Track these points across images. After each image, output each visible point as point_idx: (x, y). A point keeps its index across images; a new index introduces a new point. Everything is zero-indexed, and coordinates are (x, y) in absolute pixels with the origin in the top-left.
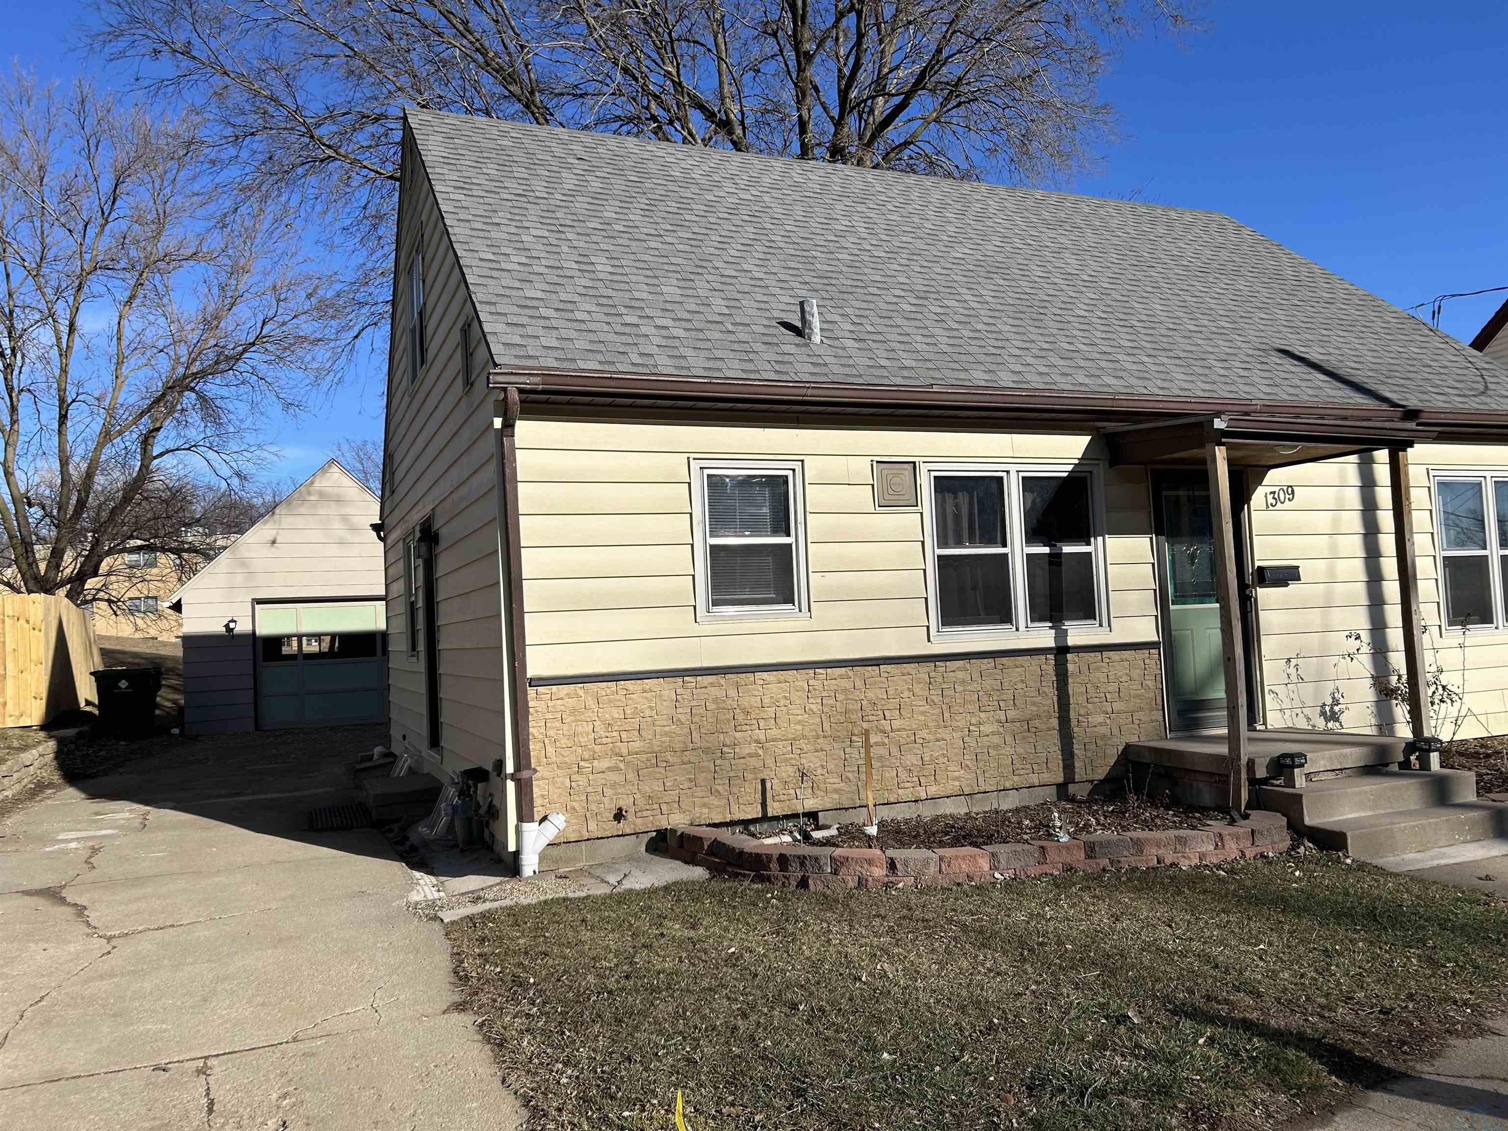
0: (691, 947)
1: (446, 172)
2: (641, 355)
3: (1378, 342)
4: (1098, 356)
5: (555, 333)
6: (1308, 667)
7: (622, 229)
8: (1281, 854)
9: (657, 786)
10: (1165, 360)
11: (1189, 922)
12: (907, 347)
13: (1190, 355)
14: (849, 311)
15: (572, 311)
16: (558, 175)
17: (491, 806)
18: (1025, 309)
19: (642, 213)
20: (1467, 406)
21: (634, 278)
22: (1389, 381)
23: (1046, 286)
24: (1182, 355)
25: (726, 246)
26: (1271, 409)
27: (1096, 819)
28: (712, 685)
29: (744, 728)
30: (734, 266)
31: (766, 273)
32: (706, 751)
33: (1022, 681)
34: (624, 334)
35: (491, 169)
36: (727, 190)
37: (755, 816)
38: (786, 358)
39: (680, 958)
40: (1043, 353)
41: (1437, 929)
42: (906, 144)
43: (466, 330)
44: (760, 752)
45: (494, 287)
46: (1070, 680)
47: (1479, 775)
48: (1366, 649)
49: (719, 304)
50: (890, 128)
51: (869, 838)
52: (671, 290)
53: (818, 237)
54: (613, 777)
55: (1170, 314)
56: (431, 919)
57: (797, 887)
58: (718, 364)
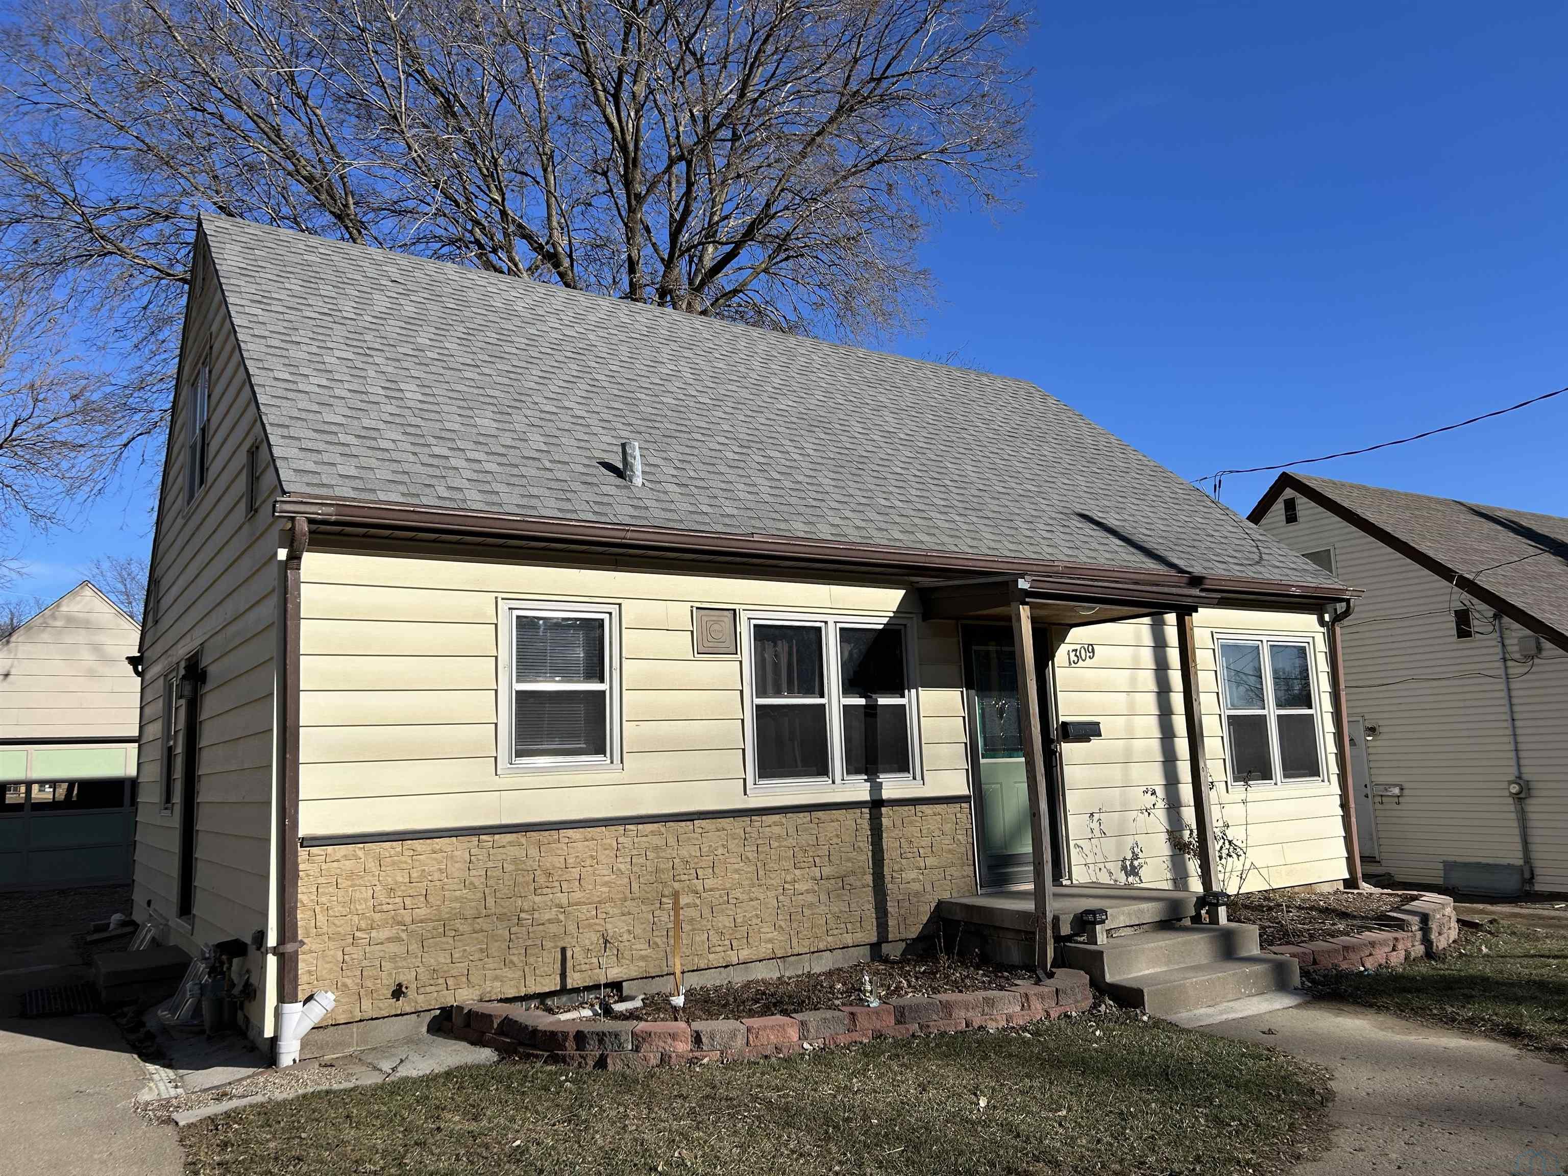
0: (470, 1142)
1: (243, 283)
2: (449, 488)
3: (1167, 511)
4: (912, 513)
5: (354, 461)
6: (1110, 821)
7: (437, 356)
8: (1083, 1013)
9: (444, 958)
10: (975, 519)
11: (994, 1089)
12: (729, 495)
13: (999, 516)
14: (672, 455)
15: (375, 439)
16: (369, 296)
17: (247, 984)
18: (845, 464)
19: (458, 341)
20: (1244, 575)
21: (446, 408)
22: (1176, 548)
23: (864, 442)
24: (991, 515)
25: (546, 382)
26: (1071, 571)
27: (908, 981)
28: (511, 843)
29: (545, 891)
30: (555, 403)
31: (588, 412)
32: (501, 917)
33: (837, 836)
34: (431, 465)
35: (294, 285)
36: (551, 325)
37: (553, 989)
38: (605, 500)
39: (457, 1155)
40: (861, 508)
41: (1223, 1086)
42: (735, 292)
43: (253, 452)
44: (562, 917)
45: (288, 408)
46: (884, 835)
47: (1262, 928)
48: (1161, 804)
49: (537, 440)
50: (720, 275)
51: (675, 1009)
52: (486, 422)
53: (644, 379)
54: (393, 948)
55: (981, 476)
56: (163, 1122)
57: (594, 1067)
58: (533, 502)
